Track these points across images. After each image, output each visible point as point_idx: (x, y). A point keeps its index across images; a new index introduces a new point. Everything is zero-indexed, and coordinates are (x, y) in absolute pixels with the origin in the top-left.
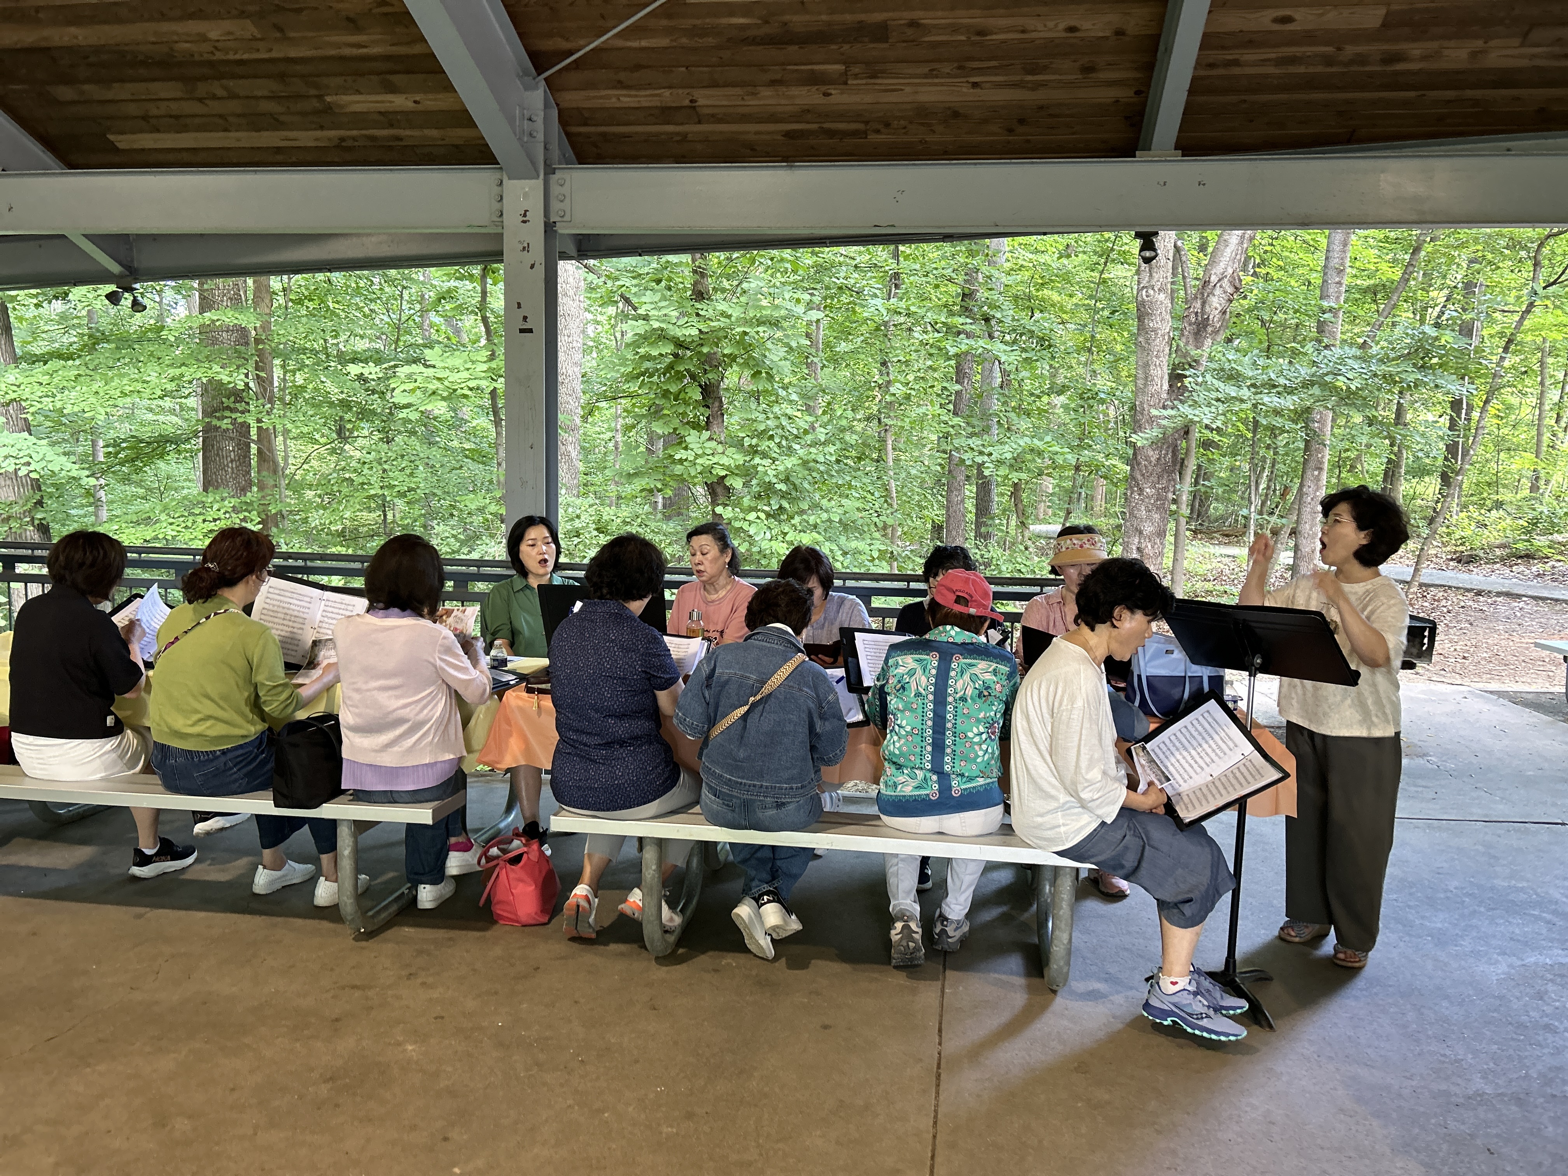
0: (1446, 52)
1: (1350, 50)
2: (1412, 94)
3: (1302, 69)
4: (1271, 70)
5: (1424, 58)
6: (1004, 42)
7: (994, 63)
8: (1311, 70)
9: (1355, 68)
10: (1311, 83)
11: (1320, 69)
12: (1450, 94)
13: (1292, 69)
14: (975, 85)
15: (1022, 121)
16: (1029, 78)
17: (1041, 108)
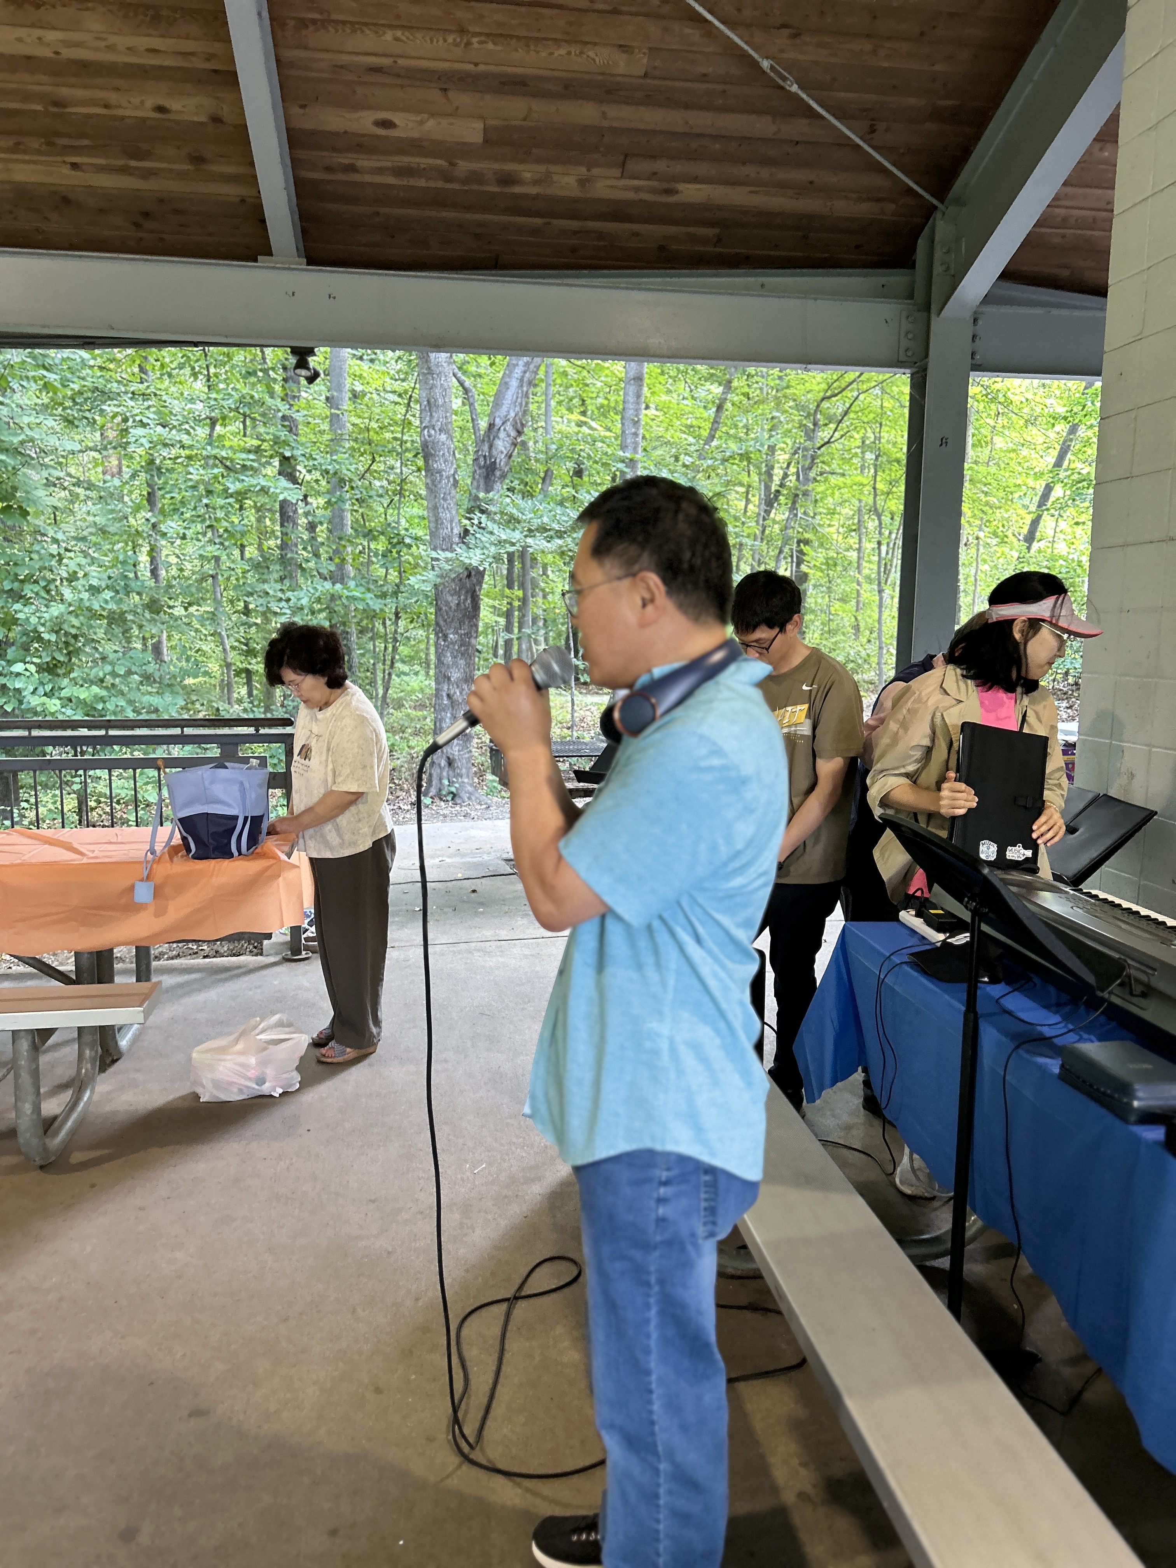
0: (555, 178)
1: (464, 166)
2: (538, 221)
3: (422, 183)
4: (391, 180)
5: (536, 182)
6: (88, 116)
7: (86, 142)
8: (432, 184)
9: (475, 187)
10: (438, 200)
11: (440, 184)
12: (574, 224)
13: (413, 182)
14: (75, 166)
15: (146, 215)
16: (133, 163)
17: (161, 201)
